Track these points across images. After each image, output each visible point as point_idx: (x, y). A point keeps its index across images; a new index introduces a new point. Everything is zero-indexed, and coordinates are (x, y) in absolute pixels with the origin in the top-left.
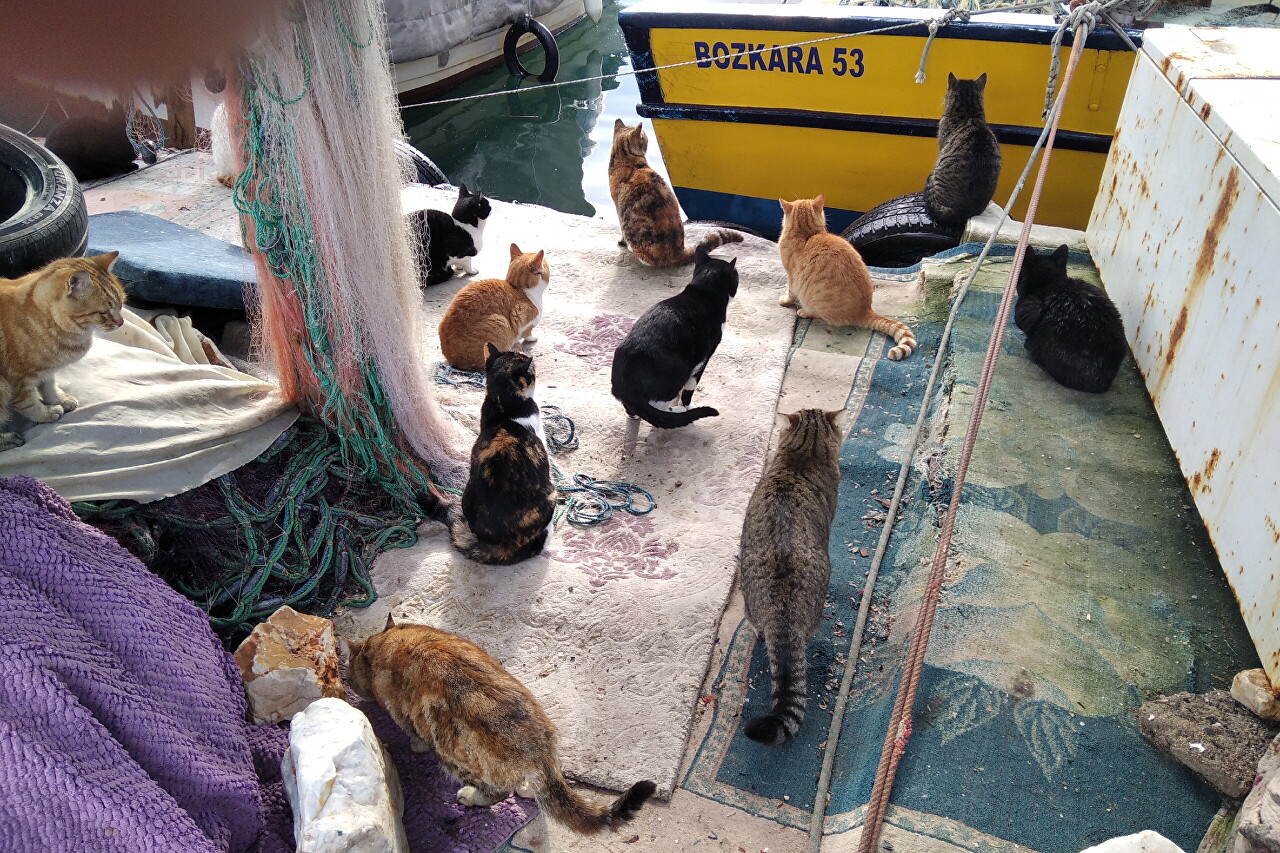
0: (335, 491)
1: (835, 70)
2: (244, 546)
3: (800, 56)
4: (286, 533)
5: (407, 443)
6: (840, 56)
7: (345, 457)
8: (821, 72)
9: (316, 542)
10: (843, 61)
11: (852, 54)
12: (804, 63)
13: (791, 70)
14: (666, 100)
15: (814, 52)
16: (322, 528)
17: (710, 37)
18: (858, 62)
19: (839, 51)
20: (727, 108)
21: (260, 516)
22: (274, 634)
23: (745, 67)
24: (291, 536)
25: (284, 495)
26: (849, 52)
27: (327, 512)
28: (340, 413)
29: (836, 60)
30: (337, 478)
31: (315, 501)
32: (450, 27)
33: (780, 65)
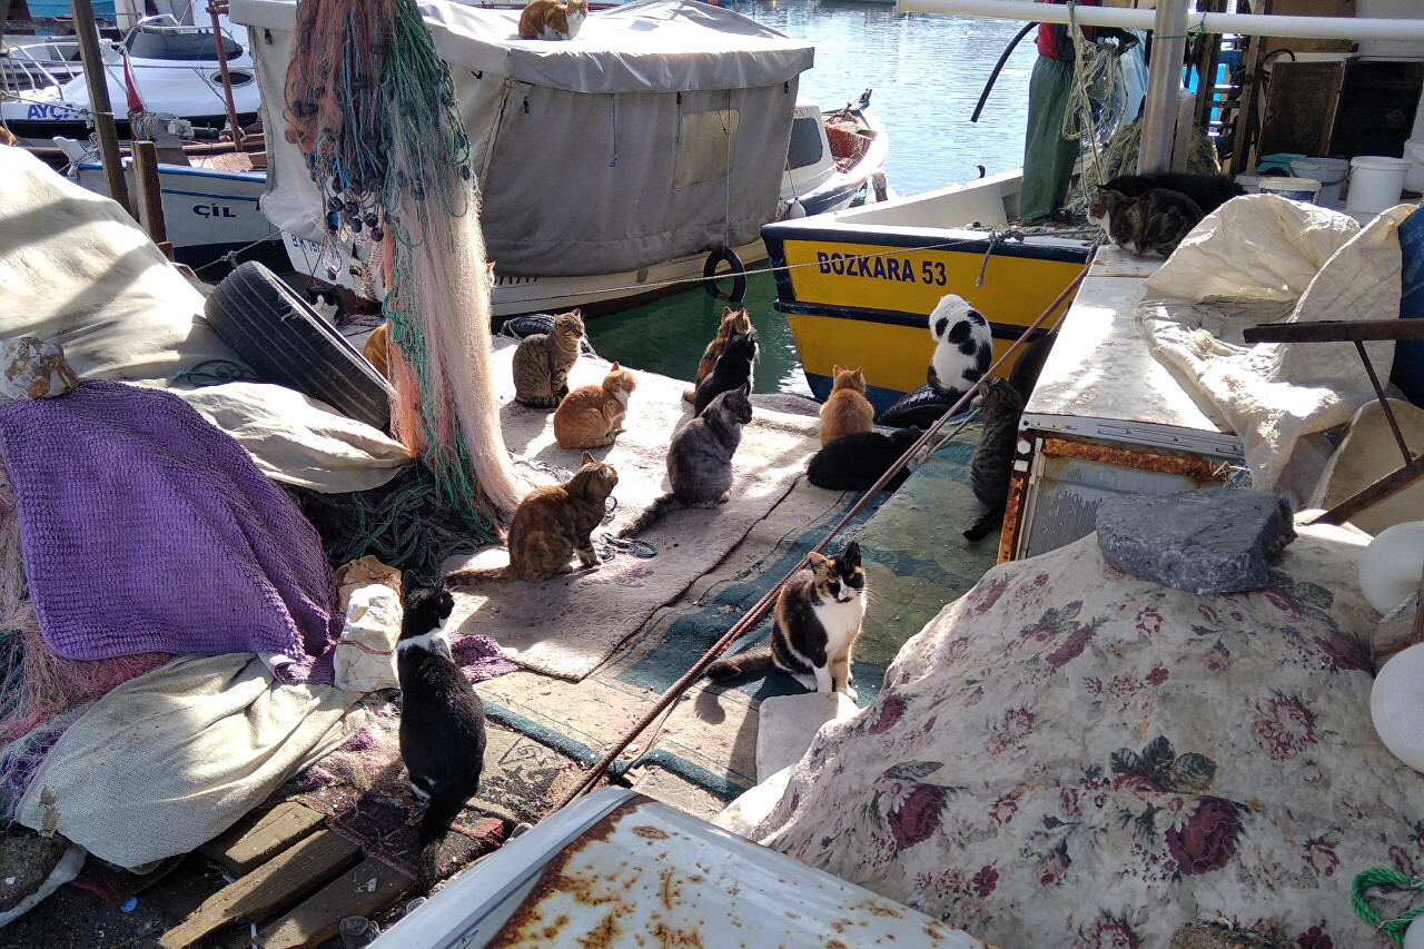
0: (427, 510)
1: (924, 279)
2: (357, 524)
3: (897, 267)
4: (386, 524)
5: (482, 490)
6: (927, 268)
7: (438, 493)
8: (913, 281)
9: (407, 537)
10: (929, 271)
11: (937, 266)
12: (900, 272)
13: (891, 278)
14: (798, 299)
15: (907, 263)
16: (412, 528)
17: (829, 248)
18: (942, 273)
19: (926, 264)
20: (843, 307)
21: (371, 510)
22: (362, 568)
23: (856, 274)
24: (390, 527)
25: (390, 503)
26: (934, 265)
27: (418, 520)
28: (436, 461)
29: (925, 271)
30: (430, 504)
31: (411, 513)
32: (646, 250)
33: (882, 273)
